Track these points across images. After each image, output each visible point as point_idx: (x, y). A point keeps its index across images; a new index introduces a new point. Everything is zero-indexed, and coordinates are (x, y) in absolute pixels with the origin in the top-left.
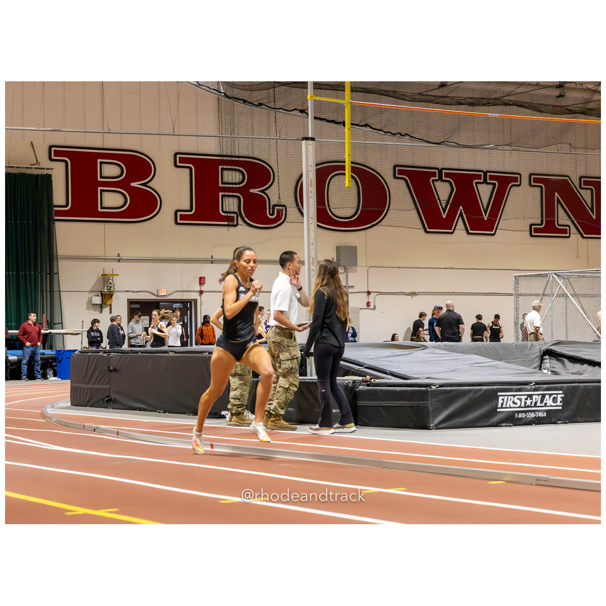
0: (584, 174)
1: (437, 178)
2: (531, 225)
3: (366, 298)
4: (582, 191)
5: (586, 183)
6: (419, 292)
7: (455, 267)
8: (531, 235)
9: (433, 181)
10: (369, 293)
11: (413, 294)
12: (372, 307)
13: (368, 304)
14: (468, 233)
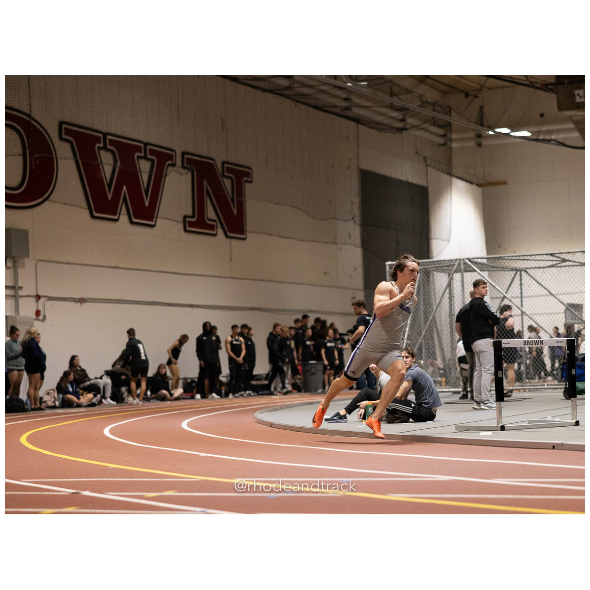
0: (225, 159)
1: (101, 145)
2: (185, 217)
3: (35, 304)
4: (226, 180)
5: (229, 170)
6: (88, 299)
7: (120, 266)
8: (186, 230)
9: (99, 148)
10: (38, 297)
11: (82, 301)
12: (41, 317)
13: (38, 313)
14: (132, 222)
